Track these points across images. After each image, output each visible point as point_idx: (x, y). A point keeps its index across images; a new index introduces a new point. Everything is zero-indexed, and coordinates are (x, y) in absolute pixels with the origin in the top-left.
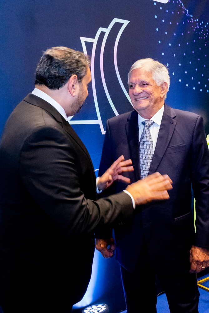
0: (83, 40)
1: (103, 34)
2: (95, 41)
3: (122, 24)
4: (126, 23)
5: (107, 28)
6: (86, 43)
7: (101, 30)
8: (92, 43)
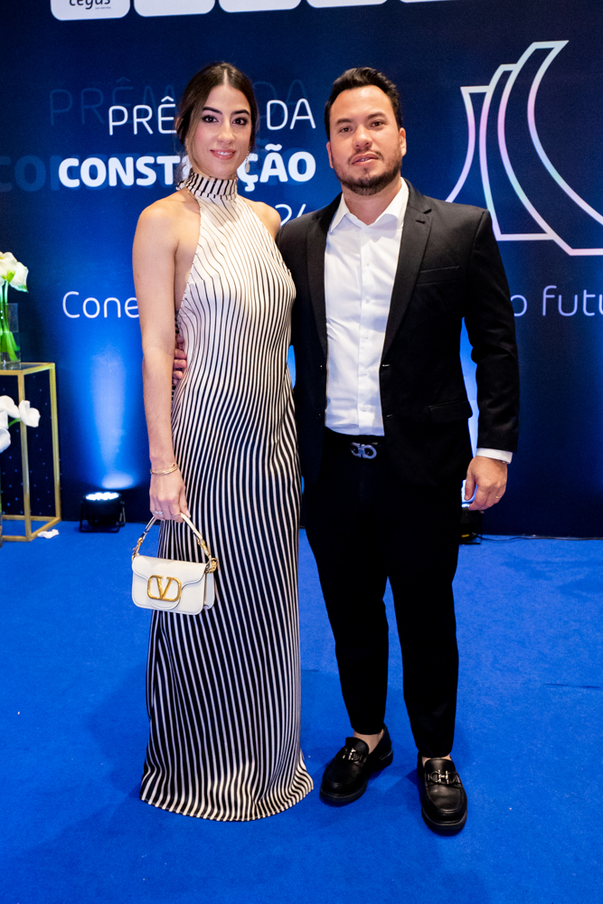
0: (466, 91)
1: (506, 75)
2: (489, 90)
3: (549, 50)
4: (558, 46)
5: (515, 61)
6: (473, 96)
7: (503, 68)
8: (482, 95)
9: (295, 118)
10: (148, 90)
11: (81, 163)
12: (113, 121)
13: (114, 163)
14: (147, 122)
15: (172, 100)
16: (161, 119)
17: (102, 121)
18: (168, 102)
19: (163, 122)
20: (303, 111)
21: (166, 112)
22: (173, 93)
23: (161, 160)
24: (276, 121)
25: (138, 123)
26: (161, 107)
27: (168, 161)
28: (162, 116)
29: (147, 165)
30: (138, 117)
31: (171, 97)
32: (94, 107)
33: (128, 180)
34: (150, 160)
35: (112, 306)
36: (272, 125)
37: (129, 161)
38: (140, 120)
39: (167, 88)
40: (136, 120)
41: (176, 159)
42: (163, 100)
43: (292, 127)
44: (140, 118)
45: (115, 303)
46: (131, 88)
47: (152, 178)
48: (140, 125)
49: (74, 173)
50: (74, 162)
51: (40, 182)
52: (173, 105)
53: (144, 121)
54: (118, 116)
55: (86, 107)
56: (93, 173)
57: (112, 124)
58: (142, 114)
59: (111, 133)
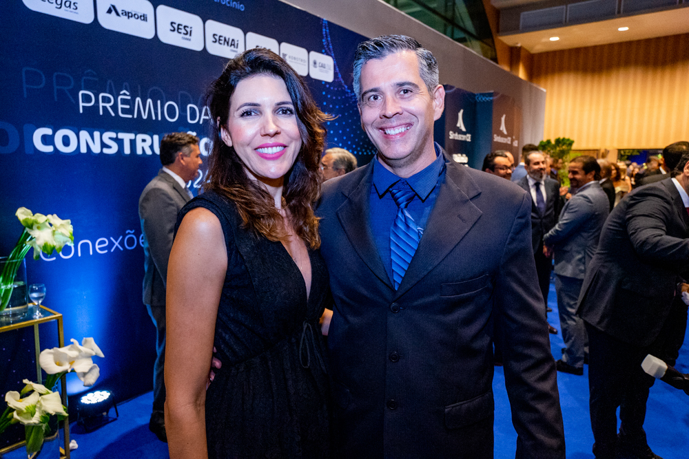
9: (203, 117)
10: (110, 83)
11: (54, 133)
12: (83, 102)
13: (84, 134)
14: (110, 107)
15: (128, 93)
16: (120, 106)
17: (73, 101)
18: (125, 94)
19: (122, 108)
20: (206, 114)
21: (124, 102)
22: (128, 88)
23: (121, 135)
24: (193, 117)
25: (103, 107)
26: (120, 97)
27: (127, 137)
28: (122, 104)
29: (111, 138)
30: (103, 102)
31: (127, 90)
32: (65, 88)
33: (96, 149)
34: (113, 135)
35: (85, 246)
36: (191, 119)
37: (97, 134)
38: (105, 104)
39: (125, 84)
40: (101, 104)
41: (132, 136)
42: (122, 93)
43: (201, 122)
44: (105, 103)
45: (88, 244)
46: (96, 79)
47: (114, 149)
48: (104, 108)
49: (47, 140)
50: (48, 131)
51: (12, 146)
52: (129, 98)
53: (108, 105)
54: (87, 99)
55: (59, 87)
56: (66, 141)
57: (81, 104)
58: (106, 100)
59: (81, 111)
